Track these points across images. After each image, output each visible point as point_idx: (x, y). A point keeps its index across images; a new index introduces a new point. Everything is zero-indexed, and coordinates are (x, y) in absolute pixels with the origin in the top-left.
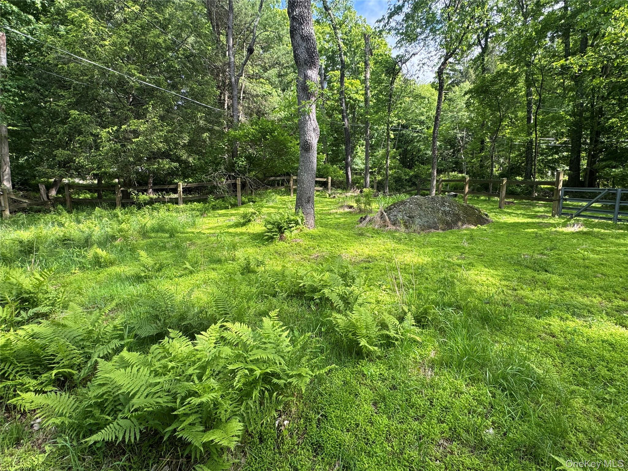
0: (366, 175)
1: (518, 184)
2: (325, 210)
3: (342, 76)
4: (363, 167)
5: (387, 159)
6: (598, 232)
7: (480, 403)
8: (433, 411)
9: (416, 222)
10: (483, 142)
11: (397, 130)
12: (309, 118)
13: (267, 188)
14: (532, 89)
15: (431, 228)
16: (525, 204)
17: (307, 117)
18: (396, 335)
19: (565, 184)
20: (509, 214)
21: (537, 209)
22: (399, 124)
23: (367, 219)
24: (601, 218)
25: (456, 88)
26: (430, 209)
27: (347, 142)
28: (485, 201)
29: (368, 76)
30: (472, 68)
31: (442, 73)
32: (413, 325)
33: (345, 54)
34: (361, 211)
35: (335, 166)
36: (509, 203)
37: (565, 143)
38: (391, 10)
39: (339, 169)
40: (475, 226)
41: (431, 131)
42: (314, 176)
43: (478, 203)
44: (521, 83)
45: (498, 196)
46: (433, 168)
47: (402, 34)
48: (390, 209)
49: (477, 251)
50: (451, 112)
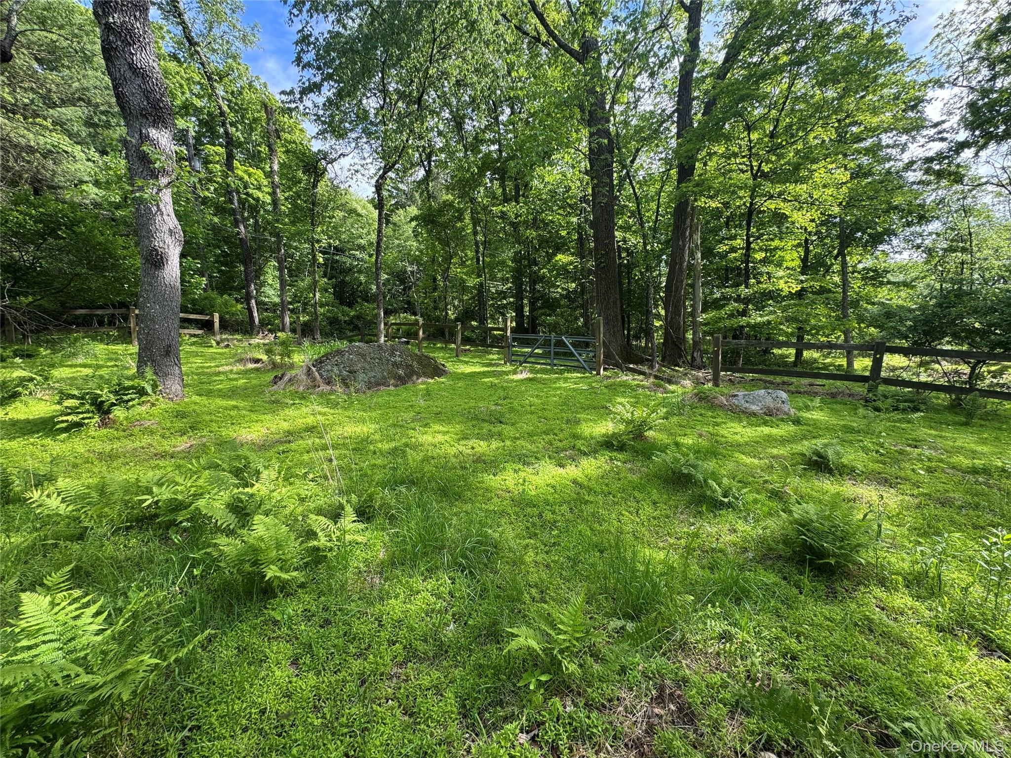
0: (283, 312)
1: (473, 329)
2: (210, 367)
3: (230, 157)
4: (277, 300)
5: (315, 291)
6: (541, 378)
7: (439, 597)
8: (382, 634)
9: (360, 378)
10: (435, 280)
11: (328, 253)
12: (159, 209)
13: (71, 331)
14: (479, 228)
15: (379, 385)
16: (480, 351)
17: (154, 209)
18: (329, 544)
19: (513, 330)
20: (466, 363)
21: (491, 356)
22: (330, 245)
23: (286, 378)
24: (542, 364)
25: (401, 212)
26: (377, 360)
27: (247, 260)
28: (442, 348)
29: (276, 167)
30: (417, 191)
31: (381, 189)
32: (354, 521)
33: (232, 124)
34: (275, 366)
35: (225, 297)
36: (465, 350)
37: (510, 288)
38: (303, 83)
39: (234, 302)
40: (432, 378)
41: (373, 259)
42: (177, 310)
43: (434, 352)
44: (467, 220)
45: (454, 343)
46: (378, 307)
47: (324, 123)
48: (321, 362)
49: (435, 409)
50: (397, 239)
